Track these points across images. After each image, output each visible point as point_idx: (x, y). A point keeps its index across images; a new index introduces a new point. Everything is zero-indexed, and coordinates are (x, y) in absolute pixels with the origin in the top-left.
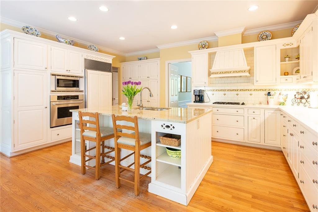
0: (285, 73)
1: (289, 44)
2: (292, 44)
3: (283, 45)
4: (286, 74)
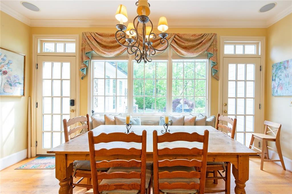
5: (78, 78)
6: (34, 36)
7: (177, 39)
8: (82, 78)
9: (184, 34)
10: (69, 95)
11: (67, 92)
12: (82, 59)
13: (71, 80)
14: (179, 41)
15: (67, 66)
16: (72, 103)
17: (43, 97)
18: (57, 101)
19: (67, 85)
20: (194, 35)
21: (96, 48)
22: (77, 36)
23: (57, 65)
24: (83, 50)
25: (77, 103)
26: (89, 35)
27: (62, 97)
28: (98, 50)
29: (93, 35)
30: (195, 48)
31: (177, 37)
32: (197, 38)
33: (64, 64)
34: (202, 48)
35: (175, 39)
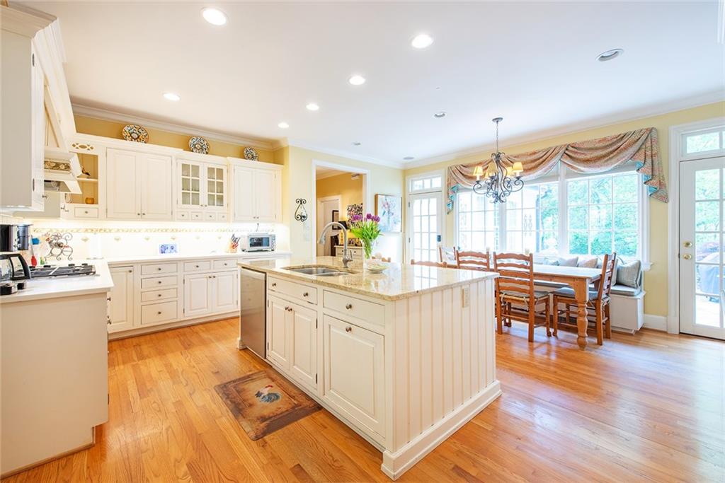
0: (87, 199)
1: (80, 146)
2: (92, 148)
3: (74, 145)
4: (90, 201)
5: (444, 214)
6: (406, 178)
7: (572, 151)
8: (448, 213)
9: (583, 143)
10: (436, 231)
11: (434, 227)
12: (448, 194)
13: (437, 215)
14: (576, 153)
15: (434, 201)
16: (439, 238)
17: (414, 233)
18: (425, 236)
19: (434, 220)
20: (604, 140)
21: (462, 181)
22: (443, 170)
23: (425, 201)
24: (449, 185)
25: (443, 238)
26: (454, 169)
27: (429, 233)
28: (463, 183)
29: (459, 168)
30: (606, 159)
31: (570, 148)
32: (608, 143)
33: (431, 200)
34: (621, 155)
35: (567, 152)
